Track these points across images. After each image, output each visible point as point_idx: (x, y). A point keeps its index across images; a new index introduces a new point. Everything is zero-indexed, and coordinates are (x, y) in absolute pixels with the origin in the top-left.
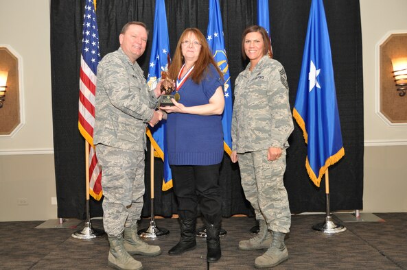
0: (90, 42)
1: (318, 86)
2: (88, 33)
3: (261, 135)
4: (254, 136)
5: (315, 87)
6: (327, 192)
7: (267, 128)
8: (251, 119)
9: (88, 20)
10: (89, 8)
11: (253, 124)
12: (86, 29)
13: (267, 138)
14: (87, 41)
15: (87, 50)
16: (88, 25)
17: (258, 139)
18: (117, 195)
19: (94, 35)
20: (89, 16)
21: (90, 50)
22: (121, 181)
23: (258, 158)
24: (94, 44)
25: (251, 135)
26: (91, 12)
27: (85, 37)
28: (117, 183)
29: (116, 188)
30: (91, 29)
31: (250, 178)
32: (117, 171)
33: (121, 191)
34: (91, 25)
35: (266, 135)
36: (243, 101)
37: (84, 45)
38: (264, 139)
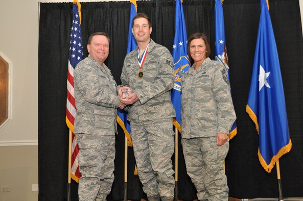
0: (77, 50)
1: (268, 86)
2: (75, 42)
3: (206, 124)
4: (200, 125)
5: (265, 87)
6: (279, 177)
7: (211, 118)
8: (198, 110)
9: (74, 32)
10: (76, 22)
11: (200, 115)
12: (73, 39)
13: (211, 127)
14: (74, 49)
15: (73, 56)
16: (75, 36)
17: (204, 128)
18: (91, 173)
19: (80, 45)
20: (76, 29)
21: (76, 57)
22: (95, 160)
23: (206, 144)
24: (79, 51)
25: (198, 123)
26: (77, 26)
27: (72, 45)
28: (92, 163)
29: (90, 167)
30: (77, 39)
31: (197, 160)
32: (92, 152)
33: (95, 169)
34: (78, 36)
35: (210, 124)
36: (190, 95)
37: (72, 52)
38: (209, 127)
